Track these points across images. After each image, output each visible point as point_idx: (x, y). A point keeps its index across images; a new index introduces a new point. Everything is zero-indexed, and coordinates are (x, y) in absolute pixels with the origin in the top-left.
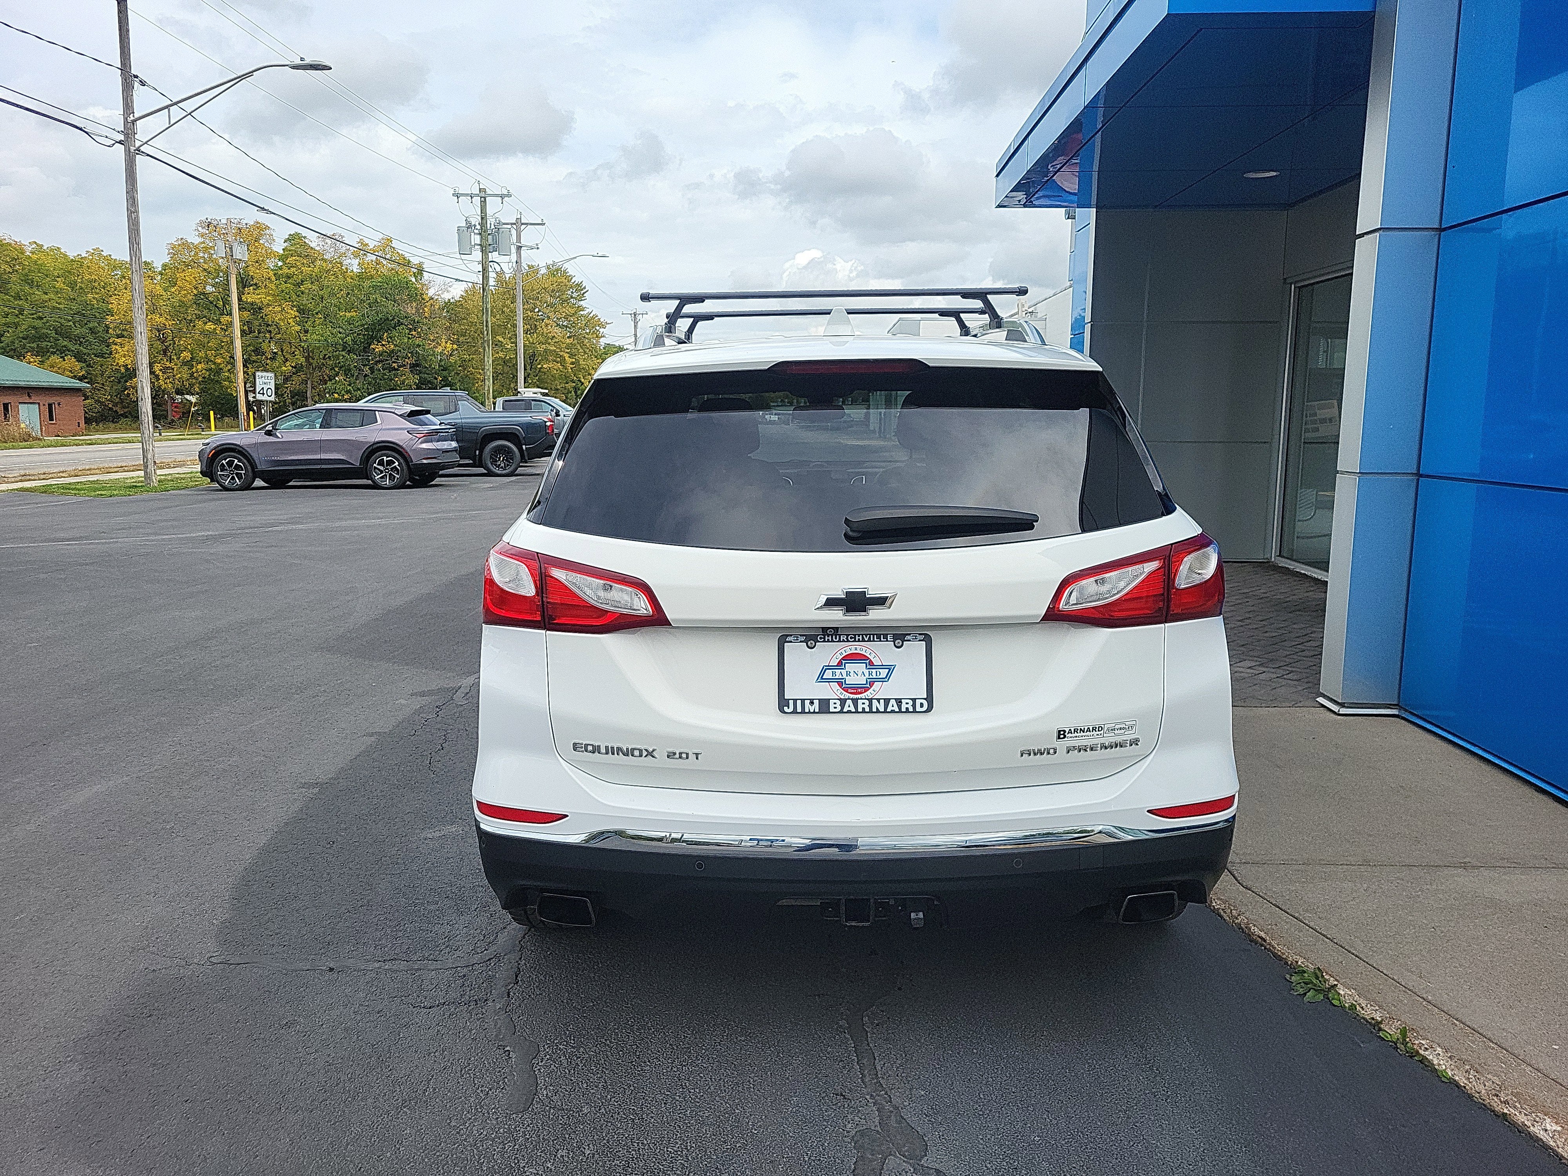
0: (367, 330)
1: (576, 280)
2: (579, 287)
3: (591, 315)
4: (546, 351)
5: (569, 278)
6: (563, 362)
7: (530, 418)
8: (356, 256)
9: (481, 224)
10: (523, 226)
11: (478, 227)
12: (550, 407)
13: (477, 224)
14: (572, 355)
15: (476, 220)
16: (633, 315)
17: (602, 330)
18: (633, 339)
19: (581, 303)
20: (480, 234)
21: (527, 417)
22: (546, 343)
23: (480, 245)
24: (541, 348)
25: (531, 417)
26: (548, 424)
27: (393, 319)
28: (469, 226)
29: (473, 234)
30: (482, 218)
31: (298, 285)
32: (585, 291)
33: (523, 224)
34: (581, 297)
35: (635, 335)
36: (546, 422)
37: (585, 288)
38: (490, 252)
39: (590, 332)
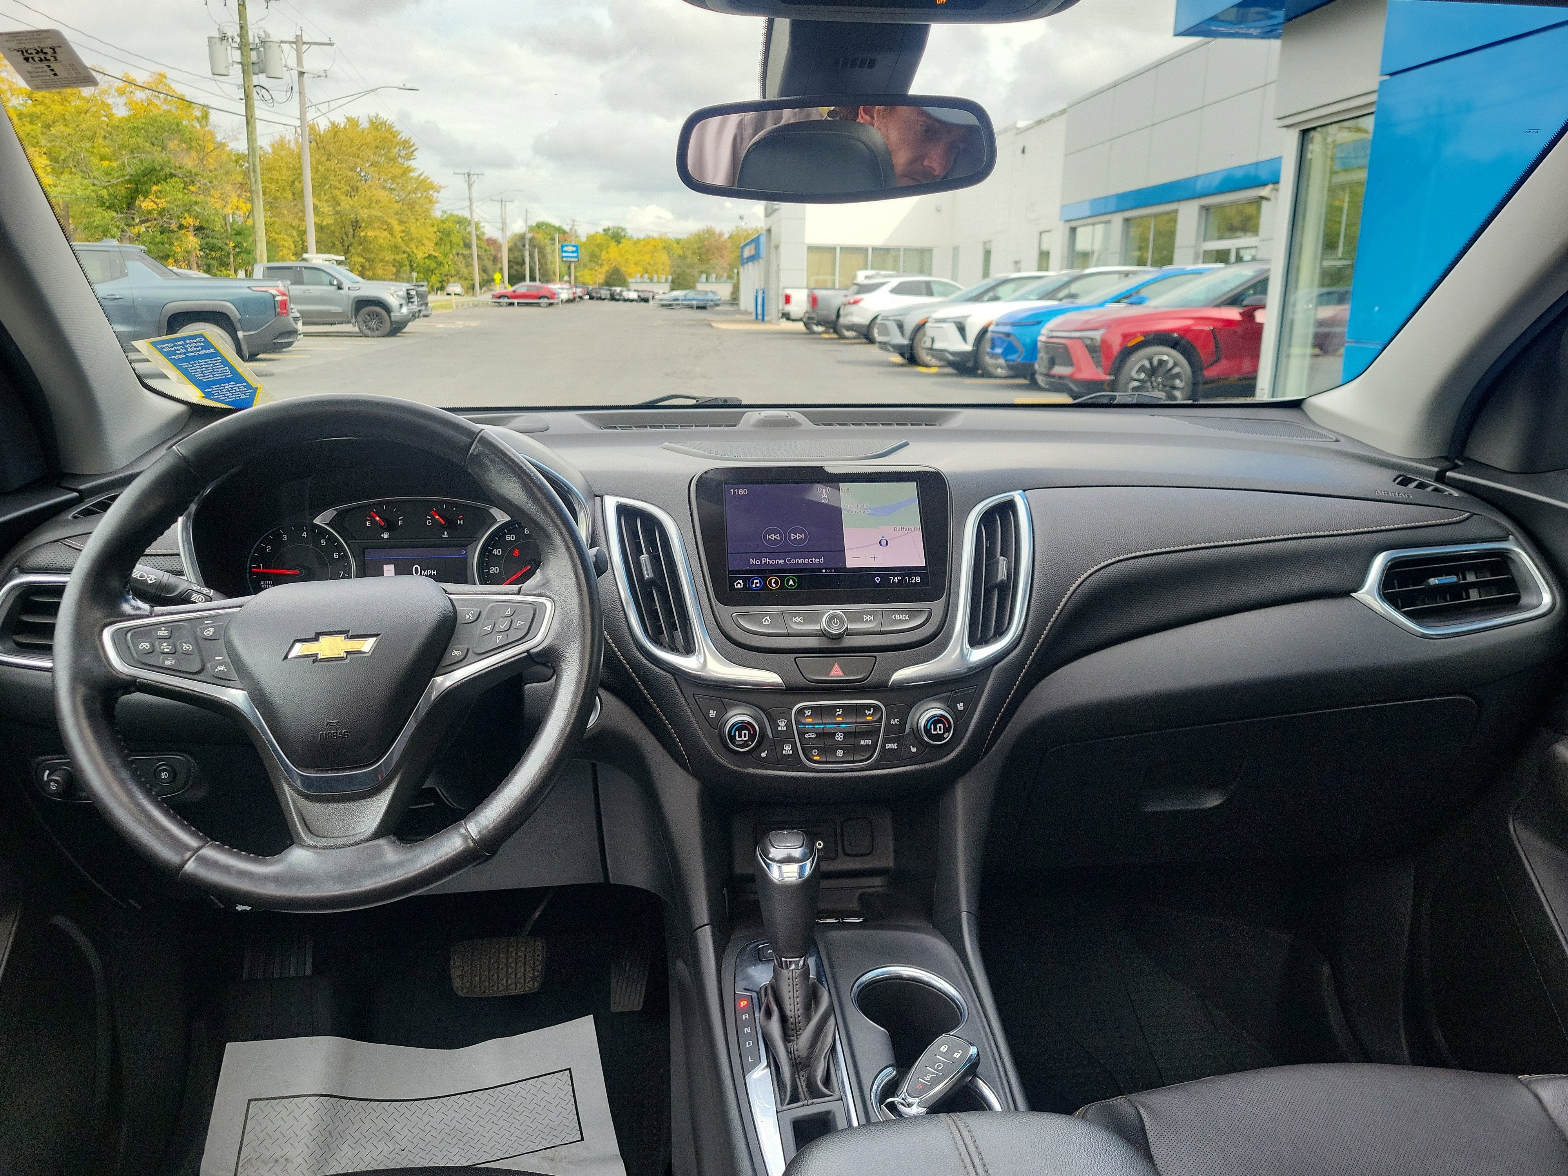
0: (129, 182)
1: (404, 135)
2: (406, 144)
3: (422, 177)
4: (370, 216)
5: (395, 135)
6: (390, 230)
7: (249, 291)
8: (121, 93)
9: (241, 36)
10: (305, 47)
11: (238, 39)
12: (329, 278)
13: (235, 35)
14: (401, 222)
15: (233, 31)
16: (466, 176)
17: (435, 194)
18: (468, 204)
19: (410, 162)
20: (240, 48)
21: (243, 287)
22: (369, 207)
23: (241, 63)
24: (364, 214)
25: (249, 287)
26: (278, 298)
27: (162, 169)
28: (224, 38)
29: (229, 48)
30: (241, 27)
31: (48, 126)
32: (413, 148)
33: (304, 43)
34: (409, 156)
35: (470, 199)
36: (274, 296)
37: (414, 144)
38: (254, 74)
39: (421, 197)
